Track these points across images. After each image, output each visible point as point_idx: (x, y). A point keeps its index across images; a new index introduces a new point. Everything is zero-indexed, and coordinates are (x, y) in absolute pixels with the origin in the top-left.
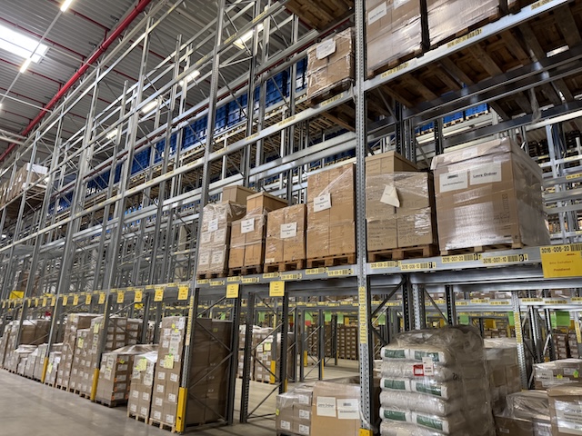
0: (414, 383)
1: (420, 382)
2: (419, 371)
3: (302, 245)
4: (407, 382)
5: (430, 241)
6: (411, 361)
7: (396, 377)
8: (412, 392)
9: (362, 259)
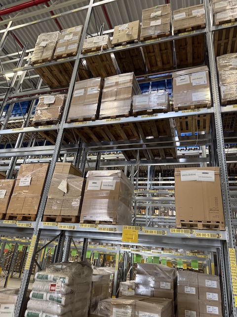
0: (49, 295)
1: (52, 294)
2: (53, 288)
3: (6, 205)
4: (45, 295)
5: (76, 214)
6: (51, 281)
7: (40, 291)
8: (47, 301)
9: (39, 218)
